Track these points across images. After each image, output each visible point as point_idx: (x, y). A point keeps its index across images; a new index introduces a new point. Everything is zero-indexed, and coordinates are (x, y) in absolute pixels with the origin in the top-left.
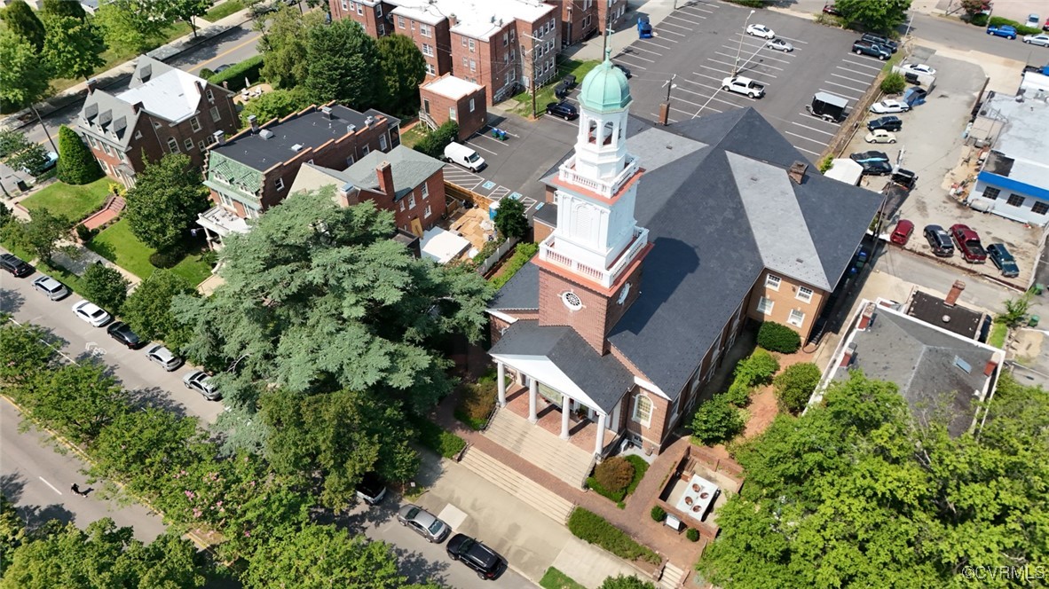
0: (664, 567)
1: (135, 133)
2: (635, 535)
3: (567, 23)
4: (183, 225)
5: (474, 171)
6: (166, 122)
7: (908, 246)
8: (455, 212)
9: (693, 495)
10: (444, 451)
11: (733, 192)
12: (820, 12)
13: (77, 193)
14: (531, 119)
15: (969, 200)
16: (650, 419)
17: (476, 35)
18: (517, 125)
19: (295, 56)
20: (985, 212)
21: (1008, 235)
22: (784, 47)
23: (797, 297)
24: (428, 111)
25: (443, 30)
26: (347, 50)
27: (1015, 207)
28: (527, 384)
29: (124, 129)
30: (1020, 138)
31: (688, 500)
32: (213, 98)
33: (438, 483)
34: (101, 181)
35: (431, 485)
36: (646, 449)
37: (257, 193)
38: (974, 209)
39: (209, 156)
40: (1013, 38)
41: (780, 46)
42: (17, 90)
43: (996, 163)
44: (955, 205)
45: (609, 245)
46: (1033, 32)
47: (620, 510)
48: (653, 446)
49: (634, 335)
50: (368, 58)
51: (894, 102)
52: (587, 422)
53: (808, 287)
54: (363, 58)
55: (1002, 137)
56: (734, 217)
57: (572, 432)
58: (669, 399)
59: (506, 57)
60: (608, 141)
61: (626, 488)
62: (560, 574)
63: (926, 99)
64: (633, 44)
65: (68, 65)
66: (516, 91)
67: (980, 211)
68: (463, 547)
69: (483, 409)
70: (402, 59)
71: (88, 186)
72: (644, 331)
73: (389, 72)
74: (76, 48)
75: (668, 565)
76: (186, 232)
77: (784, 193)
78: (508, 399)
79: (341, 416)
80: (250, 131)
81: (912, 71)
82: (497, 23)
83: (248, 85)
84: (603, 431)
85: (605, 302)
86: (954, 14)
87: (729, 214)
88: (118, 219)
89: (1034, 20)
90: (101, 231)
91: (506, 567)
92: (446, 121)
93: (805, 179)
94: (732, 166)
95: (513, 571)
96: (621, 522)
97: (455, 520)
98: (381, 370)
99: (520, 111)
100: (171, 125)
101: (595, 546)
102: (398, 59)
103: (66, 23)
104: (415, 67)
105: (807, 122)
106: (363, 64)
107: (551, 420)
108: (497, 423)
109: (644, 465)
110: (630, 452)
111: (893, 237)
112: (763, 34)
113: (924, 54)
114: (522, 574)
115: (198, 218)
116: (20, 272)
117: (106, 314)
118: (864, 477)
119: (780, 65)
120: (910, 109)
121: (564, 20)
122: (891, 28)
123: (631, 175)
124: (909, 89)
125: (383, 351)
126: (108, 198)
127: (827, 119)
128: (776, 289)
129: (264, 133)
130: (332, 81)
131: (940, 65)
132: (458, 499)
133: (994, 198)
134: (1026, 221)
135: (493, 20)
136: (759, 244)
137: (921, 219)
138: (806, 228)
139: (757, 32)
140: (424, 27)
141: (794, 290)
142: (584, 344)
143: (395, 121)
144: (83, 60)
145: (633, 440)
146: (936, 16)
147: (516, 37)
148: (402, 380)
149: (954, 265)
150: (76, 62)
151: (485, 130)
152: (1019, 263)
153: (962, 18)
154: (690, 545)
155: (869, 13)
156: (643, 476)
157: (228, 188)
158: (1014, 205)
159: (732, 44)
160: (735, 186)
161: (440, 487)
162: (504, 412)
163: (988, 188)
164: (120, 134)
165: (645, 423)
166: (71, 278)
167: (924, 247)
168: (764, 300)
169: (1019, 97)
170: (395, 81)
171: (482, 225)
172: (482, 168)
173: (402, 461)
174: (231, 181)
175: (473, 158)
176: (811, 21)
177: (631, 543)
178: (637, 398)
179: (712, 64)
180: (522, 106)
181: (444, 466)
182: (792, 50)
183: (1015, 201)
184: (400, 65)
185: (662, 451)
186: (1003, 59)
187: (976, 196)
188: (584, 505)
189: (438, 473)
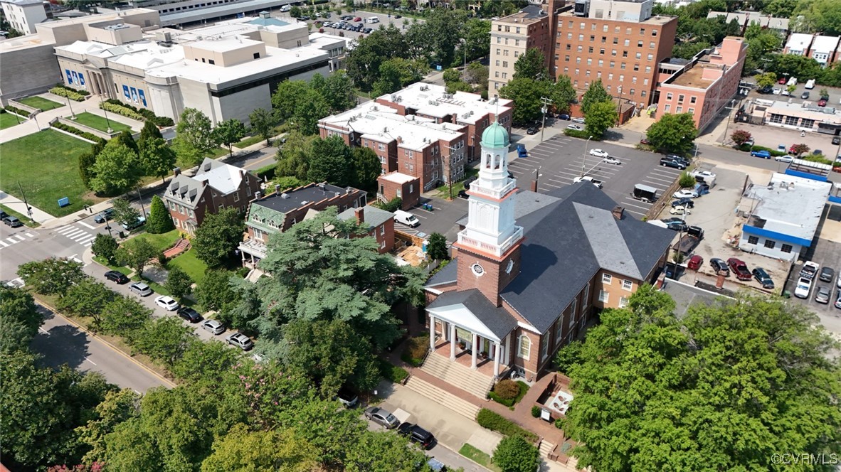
0: (541, 443)
1: (201, 199)
2: (521, 425)
3: (471, 147)
4: (229, 249)
5: (412, 227)
6: (220, 193)
7: (699, 271)
8: (400, 248)
9: (559, 402)
10: (395, 378)
11: (579, 225)
12: (639, 142)
13: (157, 238)
14: (448, 200)
15: (740, 246)
16: (529, 353)
17: (414, 148)
18: (439, 203)
19: (299, 161)
20: (751, 253)
21: (766, 266)
22: (615, 161)
23: (623, 288)
24: (382, 193)
25: (393, 147)
26: (335, 152)
27: (770, 249)
28: (449, 339)
29: (195, 196)
30: (770, 209)
31: (556, 405)
32: (248, 182)
33: (391, 397)
34: (173, 232)
35: (386, 398)
36: (529, 376)
37: (280, 227)
38: (743, 251)
39: (250, 206)
40: (769, 158)
41: (612, 161)
42: (123, 180)
43: (755, 222)
44: (730, 249)
45: (499, 231)
46: (781, 155)
47: (511, 411)
48: (533, 374)
49: (516, 295)
50: (347, 158)
51: (688, 192)
52: (488, 360)
53: (629, 279)
54: (344, 157)
55: (757, 209)
56: (578, 238)
57: (479, 366)
58: (540, 333)
59: (433, 163)
60: (497, 167)
61: (515, 398)
62: (472, 447)
63: (709, 191)
64: (515, 160)
65: (154, 168)
66: (438, 185)
67: (748, 252)
68: (408, 430)
69: (420, 352)
70: (368, 161)
71: (165, 235)
72: (523, 293)
73: (359, 168)
74: (161, 157)
75: (543, 441)
76: (231, 254)
77: (610, 225)
78: (437, 348)
79: (337, 332)
80: (276, 194)
81: (700, 175)
82: (427, 141)
83: (266, 180)
84: (498, 365)
85: (497, 267)
86: (728, 145)
87: (576, 236)
88: (183, 253)
89: (781, 148)
90: (173, 259)
91: (436, 443)
92: (395, 197)
93: (623, 217)
94: (577, 210)
95: (441, 445)
96: (511, 418)
97: (402, 417)
98: (361, 309)
99: (441, 196)
100: (222, 196)
101: (495, 432)
102: (365, 161)
103: (157, 142)
104: (375, 166)
105: (631, 202)
106: (344, 161)
107: (465, 359)
108: (429, 362)
109: (527, 387)
110: (517, 379)
111: (689, 265)
112: (601, 155)
113: (709, 167)
114: (447, 447)
115: (239, 245)
116: (121, 280)
117: (176, 303)
118: (648, 332)
119: (613, 172)
120: (699, 196)
121: (469, 145)
122: (685, 151)
123: (511, 189)
124: (698, 185)
125: (361, 299)
126: (177, 241)
127: (644, 201)
128: (609, 283)
129: (284, 195)
130: (325, 170)
131: (719, 173)
132: (405, 406)
133: (756, 244)
134: (779, 258)
135: (425, 140)
136: (596, 254)
137: (708, 256)
138: (625, 244)
139: (596, 154)
140: (381, 145)
141: (620, 283)
142: (486, 299)
143: (363, 193)
144: (164, 164)
145: (520, 373)
146: (716, 147)
147: (439, 151)
148: (373, 316)
149: (730, 281)
150: (159, 166)
151: (419, 205)
152: (773, 280)
153: (734, 147)
154: (557, 430)
155: (669, 142)
156: (526, 393)
157: (261, 225)
158: (769, 247)
159: (580, 160)
160: (579, 221)
161: (392, 399)
162: (434, 354)
163: (750, 237)
164: (193, 199)
165: (526, 357)
166: (152, 284)
167: (711, 271)
168: (603, 292)
169: (770, 187)
170: (363, 174)
171: (417, 255)
172: (417, 225)
173: (370, 373)
174: (263, 221)
175: (411, 218)
176: (633, 148)
177: (518, 429)
178: (520, 338)
179: (567, 171)
180: (443, 193)
181: (395, 388)
182: (620, 164)
183: (769, 244)
184: (366, 165)
185: (538, 379)
186: (763, 170)
187: (744, 243)
188: (487, 408)
189: (391, 391)
